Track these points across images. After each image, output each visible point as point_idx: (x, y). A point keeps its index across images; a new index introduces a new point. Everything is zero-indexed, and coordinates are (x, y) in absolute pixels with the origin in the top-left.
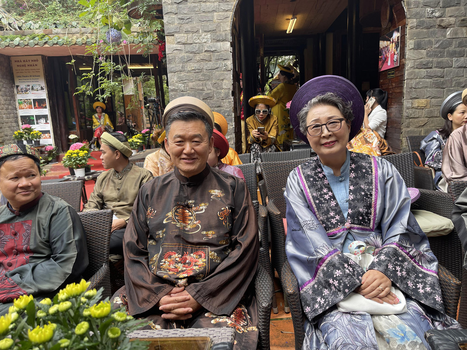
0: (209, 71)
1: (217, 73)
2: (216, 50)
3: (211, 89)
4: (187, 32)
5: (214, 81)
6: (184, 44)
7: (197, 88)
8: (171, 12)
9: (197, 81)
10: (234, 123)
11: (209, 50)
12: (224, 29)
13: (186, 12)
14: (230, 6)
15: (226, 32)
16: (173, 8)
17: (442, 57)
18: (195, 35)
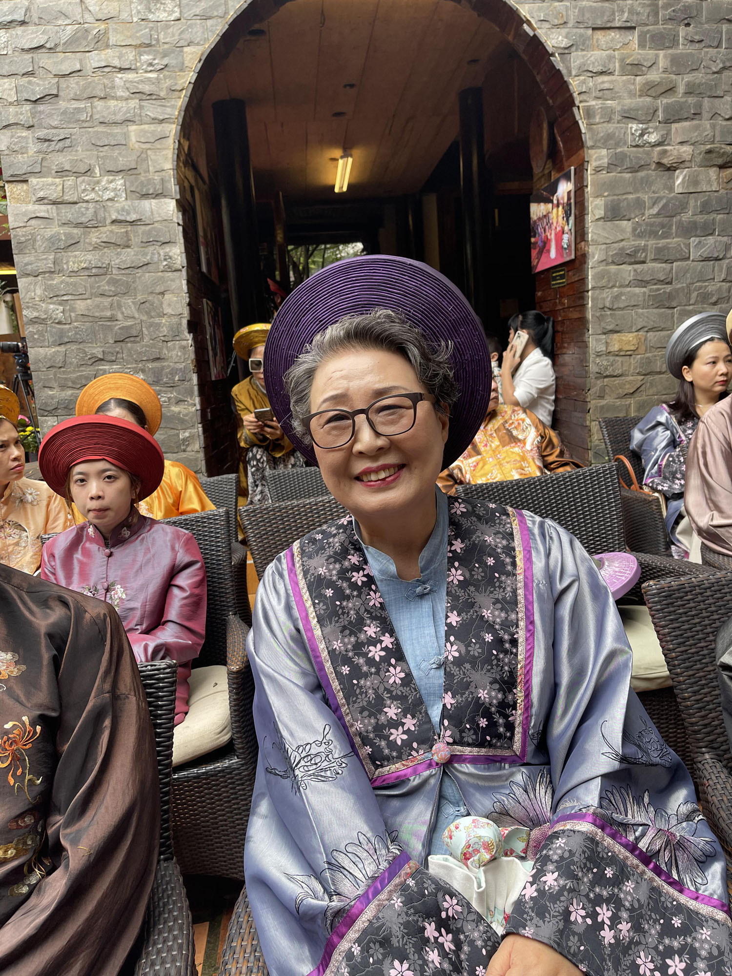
0: (127, 271)
1: (147, 277)
2: (140, 220)
3: (134, 317)
4: (61, 173)
5: (140, 297)
6: (54, 203)
7: (97, 314)
8: (17, 124)
9: (96, 297)
10: (197, 400)
11: (123, 218)
12: (158, 168)
13: (55, 123)
14: (169, 110)
15: (163, 173)
16: (21, 114)
17: (666, 238)
18: (83, 181)
